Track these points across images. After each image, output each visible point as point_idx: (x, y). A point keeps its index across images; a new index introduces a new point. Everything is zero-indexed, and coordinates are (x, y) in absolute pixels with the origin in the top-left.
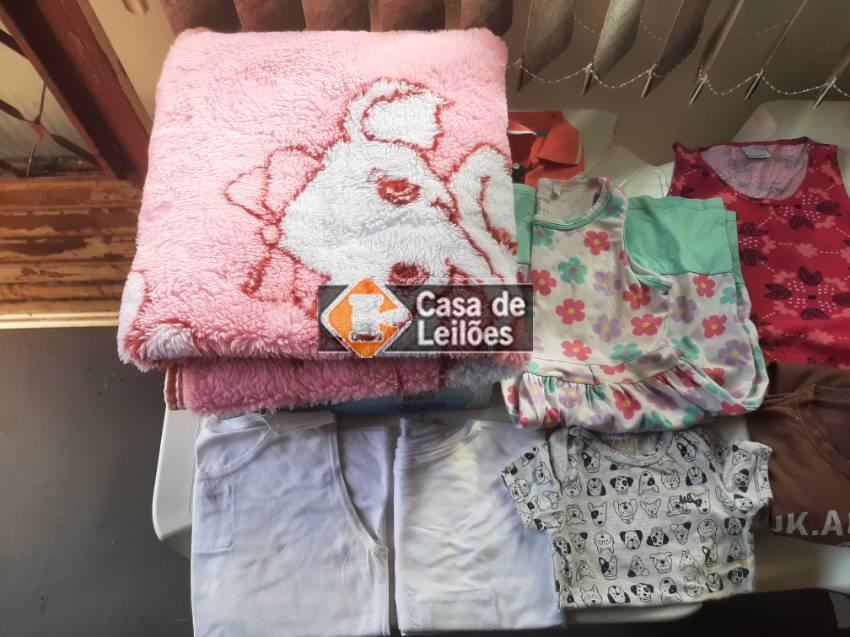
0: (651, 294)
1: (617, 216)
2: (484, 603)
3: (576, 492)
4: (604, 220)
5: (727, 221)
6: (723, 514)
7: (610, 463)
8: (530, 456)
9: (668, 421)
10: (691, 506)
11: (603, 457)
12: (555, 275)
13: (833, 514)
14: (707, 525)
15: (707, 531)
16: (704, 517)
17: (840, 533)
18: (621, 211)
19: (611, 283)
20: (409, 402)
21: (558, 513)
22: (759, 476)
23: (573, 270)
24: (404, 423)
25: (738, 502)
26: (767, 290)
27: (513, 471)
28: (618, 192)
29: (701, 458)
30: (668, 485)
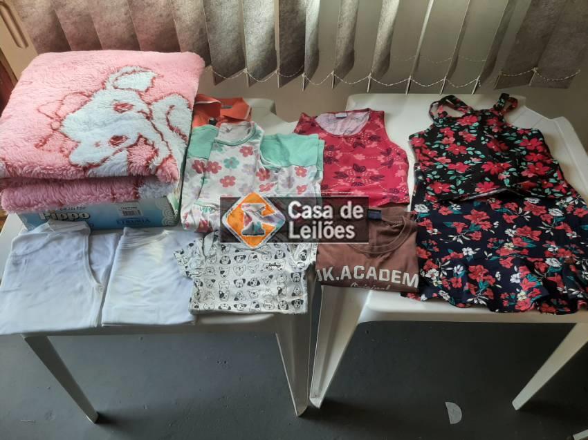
0: (270, 173)
1: (257, 138)
2: (152, 312)
3: (213, 261)
4: (252, 141)
5: (319, 144)
6: (291, 271)
7: (235, 249)
8: (191, 245)
10: (275, 268)
11: (231, 247)
12: (222, 165)
14: (282, 276)
15: (281, 280)
16: (280, 273)
17: (350, 278)
18: (260, 136)
19: (251, 169)
20: (127, 217)
21: (200, 269)
22: (312, 253)
23: (231, 162)
24: (125, 229)
25: (299, 265)
26: (336, 175)
27: (182, 253)
28: (258, 128)
29: (283, 246)
30: (265, 258)
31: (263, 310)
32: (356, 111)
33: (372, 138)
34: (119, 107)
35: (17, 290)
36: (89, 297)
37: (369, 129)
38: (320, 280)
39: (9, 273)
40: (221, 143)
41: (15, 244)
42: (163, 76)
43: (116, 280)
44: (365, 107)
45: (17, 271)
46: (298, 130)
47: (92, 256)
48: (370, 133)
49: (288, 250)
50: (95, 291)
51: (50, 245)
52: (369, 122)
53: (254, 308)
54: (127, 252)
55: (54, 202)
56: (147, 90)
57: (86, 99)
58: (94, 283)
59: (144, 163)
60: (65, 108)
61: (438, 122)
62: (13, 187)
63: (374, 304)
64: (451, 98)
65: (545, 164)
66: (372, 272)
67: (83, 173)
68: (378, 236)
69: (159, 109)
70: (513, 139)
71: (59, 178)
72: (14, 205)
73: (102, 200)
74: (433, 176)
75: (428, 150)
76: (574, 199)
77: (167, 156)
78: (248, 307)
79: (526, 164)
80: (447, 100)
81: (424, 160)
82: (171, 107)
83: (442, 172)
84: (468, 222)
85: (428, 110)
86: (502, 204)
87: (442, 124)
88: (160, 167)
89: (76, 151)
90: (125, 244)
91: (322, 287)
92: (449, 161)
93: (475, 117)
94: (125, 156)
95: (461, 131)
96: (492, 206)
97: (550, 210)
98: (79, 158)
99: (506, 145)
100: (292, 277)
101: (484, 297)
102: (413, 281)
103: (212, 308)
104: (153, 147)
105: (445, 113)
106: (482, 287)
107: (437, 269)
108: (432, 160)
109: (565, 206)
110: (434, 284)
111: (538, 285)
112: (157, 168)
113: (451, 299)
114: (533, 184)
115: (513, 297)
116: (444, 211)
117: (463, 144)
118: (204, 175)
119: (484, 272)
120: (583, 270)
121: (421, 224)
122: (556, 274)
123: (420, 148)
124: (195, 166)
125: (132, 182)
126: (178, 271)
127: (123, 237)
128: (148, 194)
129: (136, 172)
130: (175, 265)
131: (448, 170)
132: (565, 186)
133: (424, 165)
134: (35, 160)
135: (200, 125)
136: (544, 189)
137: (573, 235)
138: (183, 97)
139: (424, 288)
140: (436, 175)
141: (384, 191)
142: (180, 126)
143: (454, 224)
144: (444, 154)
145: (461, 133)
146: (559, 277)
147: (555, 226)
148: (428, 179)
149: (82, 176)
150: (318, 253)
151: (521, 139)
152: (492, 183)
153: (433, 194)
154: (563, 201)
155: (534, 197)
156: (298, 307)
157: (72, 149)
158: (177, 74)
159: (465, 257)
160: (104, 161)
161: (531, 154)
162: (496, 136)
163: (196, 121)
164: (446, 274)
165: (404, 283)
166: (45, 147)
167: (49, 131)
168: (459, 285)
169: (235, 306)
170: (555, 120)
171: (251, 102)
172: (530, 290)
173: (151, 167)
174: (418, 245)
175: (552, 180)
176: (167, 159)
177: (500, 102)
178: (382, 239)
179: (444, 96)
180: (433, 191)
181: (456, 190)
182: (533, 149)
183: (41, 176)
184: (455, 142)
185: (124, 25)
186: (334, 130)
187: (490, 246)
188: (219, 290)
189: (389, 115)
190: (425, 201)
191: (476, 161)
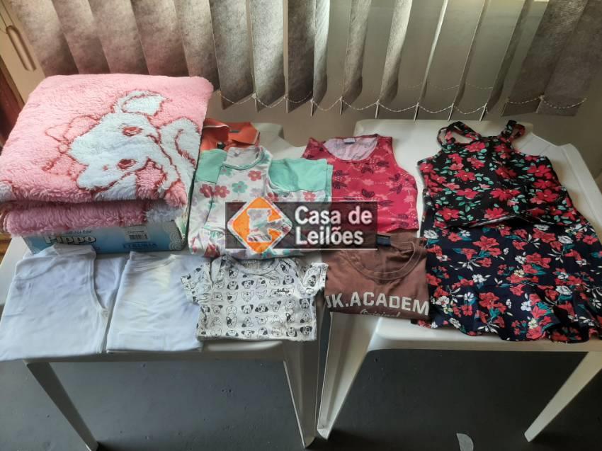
0: (278, 198)
1: (266, 163)
2: (158, 338)
3: (221, 287)
4: (260, 165)
5: (327, 169)
6: (299, 297)
7: (243, 274)
8: (198, 270)
9: (275, 253)
10: (283, 293)
11: (239, 271)
12: (230, 189)
14: (290, 302)
15: (289, 306)
16: (289, 299)
17: (359, 304)
18: (268, 161)
19: (260, 193)
20: (134, 241)
21: (207, 294)
22: (321, 278)
23: (240, 187)
24: (132, 254)
25: (308, 291)
28: (267, 152)
29: (292, 271)
30: (273, 284)
31: (271, 337)
32: (364, 137)
33: (381, 164)
34: (127, 131)
35: (20, 315)
36: (94, 323)
37: (377, 155)
38: (330, 306)
39: (13, 298)
40: (229, 167)
41: (20, 267)
42: (171, 101)
43: (121, 305)
44: (373, 133)
45: (21, 295)
46: (306, 155)
47: (97, 280)
48: (379, 159)
49: (297, 275)
50: (100, 315)
51: (55, 268)
52: (378, 148)
53: (262, 335)
54: (133, 276)
55: (61, 225)
56: (156, 114)
57: (95, 122)
58: (99, 308)
59: (153, 187)
60: (72, 132)
61: (446, 148)
62: (19, 210)
63: (384, 331)
64: (459, 124)
65: (554, 191)
66: (382, 299)
67: (90, 197)
68: (387, 262)
69: (168, 133)
70: (520, 165)
71: (66, 201)
72: (20, 228)
73: (110, 224)
74: (442, 201)
75: (437, 176)
76: (583, 226)
77: (176, 180)
78: (256, 333)
79: (535, 191)
80: (455, 127)
81: (433, 186)
82: (180, 131)
83: (451, 198)
84: (478, 249)
85: (436, 136)
86: (511, 231)
87: (451, 150)
88: (169, 191)
89: (83, 174)
90: (131, 269)
91: (331, 313)
92: (458, 187)
93: (483, 144)
94: (134, 179)
95: (470, 157)
96: (502, 232)
97: (559, 237)
98: (87, 181)
99: (514, 171)
100: (301, 303)
101: (495, 326)
102: (423, 308)
103: (219, 334)
104: (162, 171)
105: (453, 140)
106: (493, 315)
107: (447, 297)
108: (440, 185)
109: (575, 233)
110: (445, 311)
111: (549, 312)
112: (166, 192)
113: (461, 327)
114: (542, 211)
115: (524, 325)
116: (453, 237)
117: (471, 170)
118: (213, 198)
119: (495, 299)
120: (593, 298)
121: (430, 250)
122: (567, 302)
123: (429, 174)
124: (202, 190)
125: (140, 205)
126: (185, 297)
127: (129, 262)
128: (156, 218)
129: (144, 195)
130: (182, 290)
131: (457, 196)
132: (573, 213)
133: (433, 191)
134: (42, 183)
135: (208, 148)
136: (553, 216)
137: (583, 262)
138: (192, 121)
139: (435, 315)
140: (445, 201)
141: (394, 217)
142: (189, 151)
143: (464, 251)
144: (453, 180)
145: (469, 160)
146: (570, 305)
147: (564, 253)
148: (437, 205)
149: (89, 199)
150: (327, 278)
151: (529, 165)
152: (502, 210)
153: (442, 220)
154: (572, 229)
155: (543, 224)
156: (307, 335)
157: (80, 172)
158: (186, 98)
159: (475, 284)
160: (112, 184)
161: (539, 180)
162: (504, 163)
163: (204, 144)
164: (456, 301)
165: (414, 310)
166: (53, 169)
167: (57, 154)
168: (470, 313)
169: (243, 332)
170: (562, 147)
171: (260, 127)
172: (541, 318)
173: (159, 191)
174: (427, 272)
175: (561, 207)
176: (176, 183)
177: (508, 129)
178: (392, 265)
179: (451, 122)
180: (442, 217)
181: (465, 216)
182: (541, 175)
183: (48, 199)
184: (464, 168)
185: (132, 49)
186: (343, 155)
187: (500, 273)
188: (226, 316)
189: (397, 141)
190: (434, 227)
191: (485, 187)
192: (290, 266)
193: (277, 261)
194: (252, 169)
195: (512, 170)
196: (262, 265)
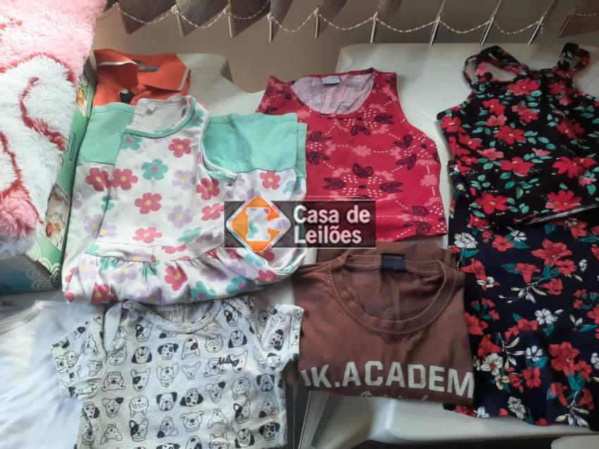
0: (220, 186)
1: (198, 125)
3: (121, 360)
4: (188, 129)
5: (298, 131)
6: (256, 372)
7: (160, 332)
8: (81, 330)
9: (212, 291)
10: (228, 366)
12: (138, 173)
13: (351, 366)
14: (241, 383)
15: (240, 389)
16: (238, 376)
17: (358, 383)
18: (201, 121)
19: (188, 180)
21: (94, 380)
22: (292, 338)
23: (154, 169)
25: (270, 359)
26: (326, 184)
27: (66, 345)
28: (199, 107)
29: (242, 323)
30: (210, 349)
32: (353, 73)
33: (380, 119)
37: (375, 103)
38: (308, 384)
40: (139, 135)
44: (366, 67)
46: (265, 106)
48: (377, 109)
52: (375, 92)
61: (478, 89)
64: (495, 50)
66: (396, 374)
68: (401, 301)
70: (590, 116)
74: (481, 183)
75: (468, 137)
80: (490, 54)
81: (462, 155)
82: (33, 81)
83: (493, 176)
84: (540, 263)
85: (462, 70)
86: (588, 229)
87: (484, 93)
91: (310, 391)
92: (500, 155)
93: (533, 82)
95: (516, 104)
96: (573, 231)
99: (582, 126)
100: (259, 383)
101: (582, 411)
102: (465, 385)
105: (488, 76)
106: (576, 388)
107: (500, 354)
108: (474, 154)
110: (498, 384)
113: (526, 414)
116: (500, 244)
117: (519, 126)
118: (109, 192)
119: (574, 355)
121: (467, 270)
123: (456, 135)
124: (91, 179)
126: (57, 385)
130: (53, 371)
131: (502, 171)
133: (464, 164)
138: (58, 61)
139: (483, 394)
140: (485, 182)
141: (405, 212)
142: (47, 118)
143: (518, 268)
144: (493, 144)
145: (515, 109)
148: (472, 190)
150: (302, 334)
152: (571, 194)
153: (483, 215)
159: (541, 328)
162: (567, 112)
164: (514, 363)
165: (450, 390)
168: (538, 384)
171: (191, 61)
174: (465, 312)
177: (567, 57)
178: (409, 305)
179: (484, 47)
180: (481, 211)
181: (517, 206)
184: (507, 123)
186: (321, 105)
187: (577, 304)
188: (129, 418)
189: (404, 79)
190: (469, 226)
191: (542, 155)
192: (240, 314)
193: (218, 305)
194: (175, 136)
195: (578, 124)
196: (191, 313)
